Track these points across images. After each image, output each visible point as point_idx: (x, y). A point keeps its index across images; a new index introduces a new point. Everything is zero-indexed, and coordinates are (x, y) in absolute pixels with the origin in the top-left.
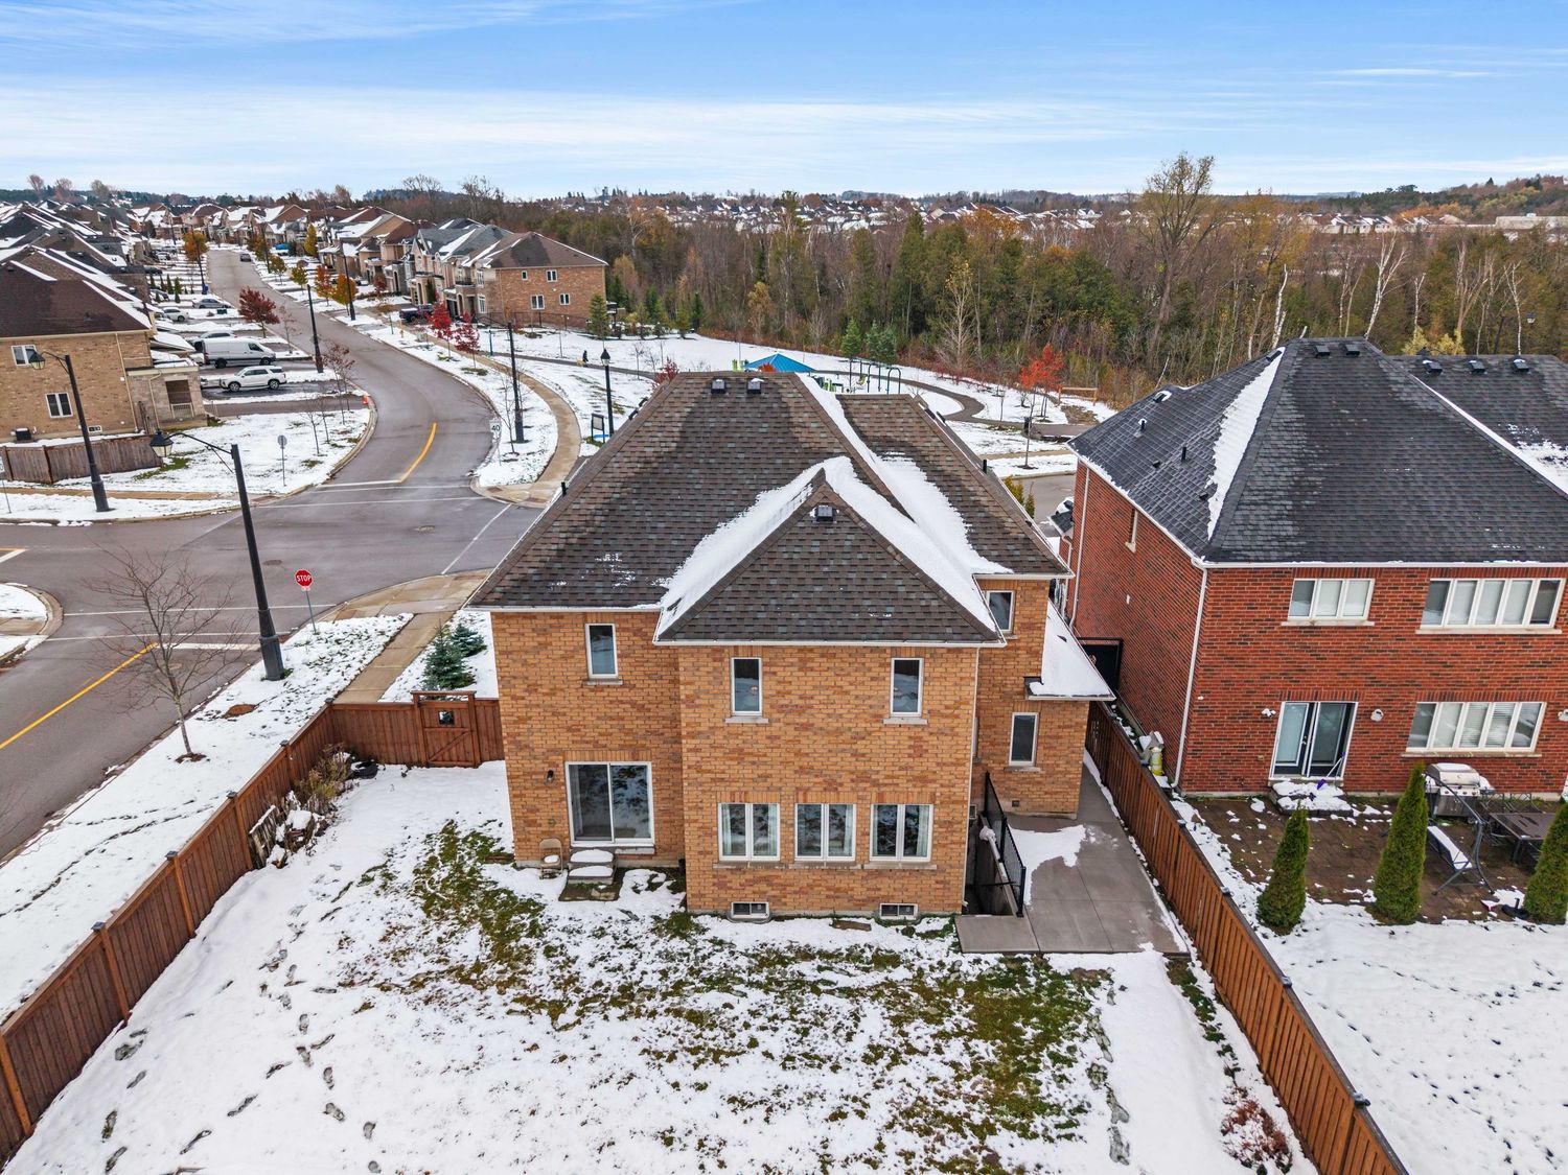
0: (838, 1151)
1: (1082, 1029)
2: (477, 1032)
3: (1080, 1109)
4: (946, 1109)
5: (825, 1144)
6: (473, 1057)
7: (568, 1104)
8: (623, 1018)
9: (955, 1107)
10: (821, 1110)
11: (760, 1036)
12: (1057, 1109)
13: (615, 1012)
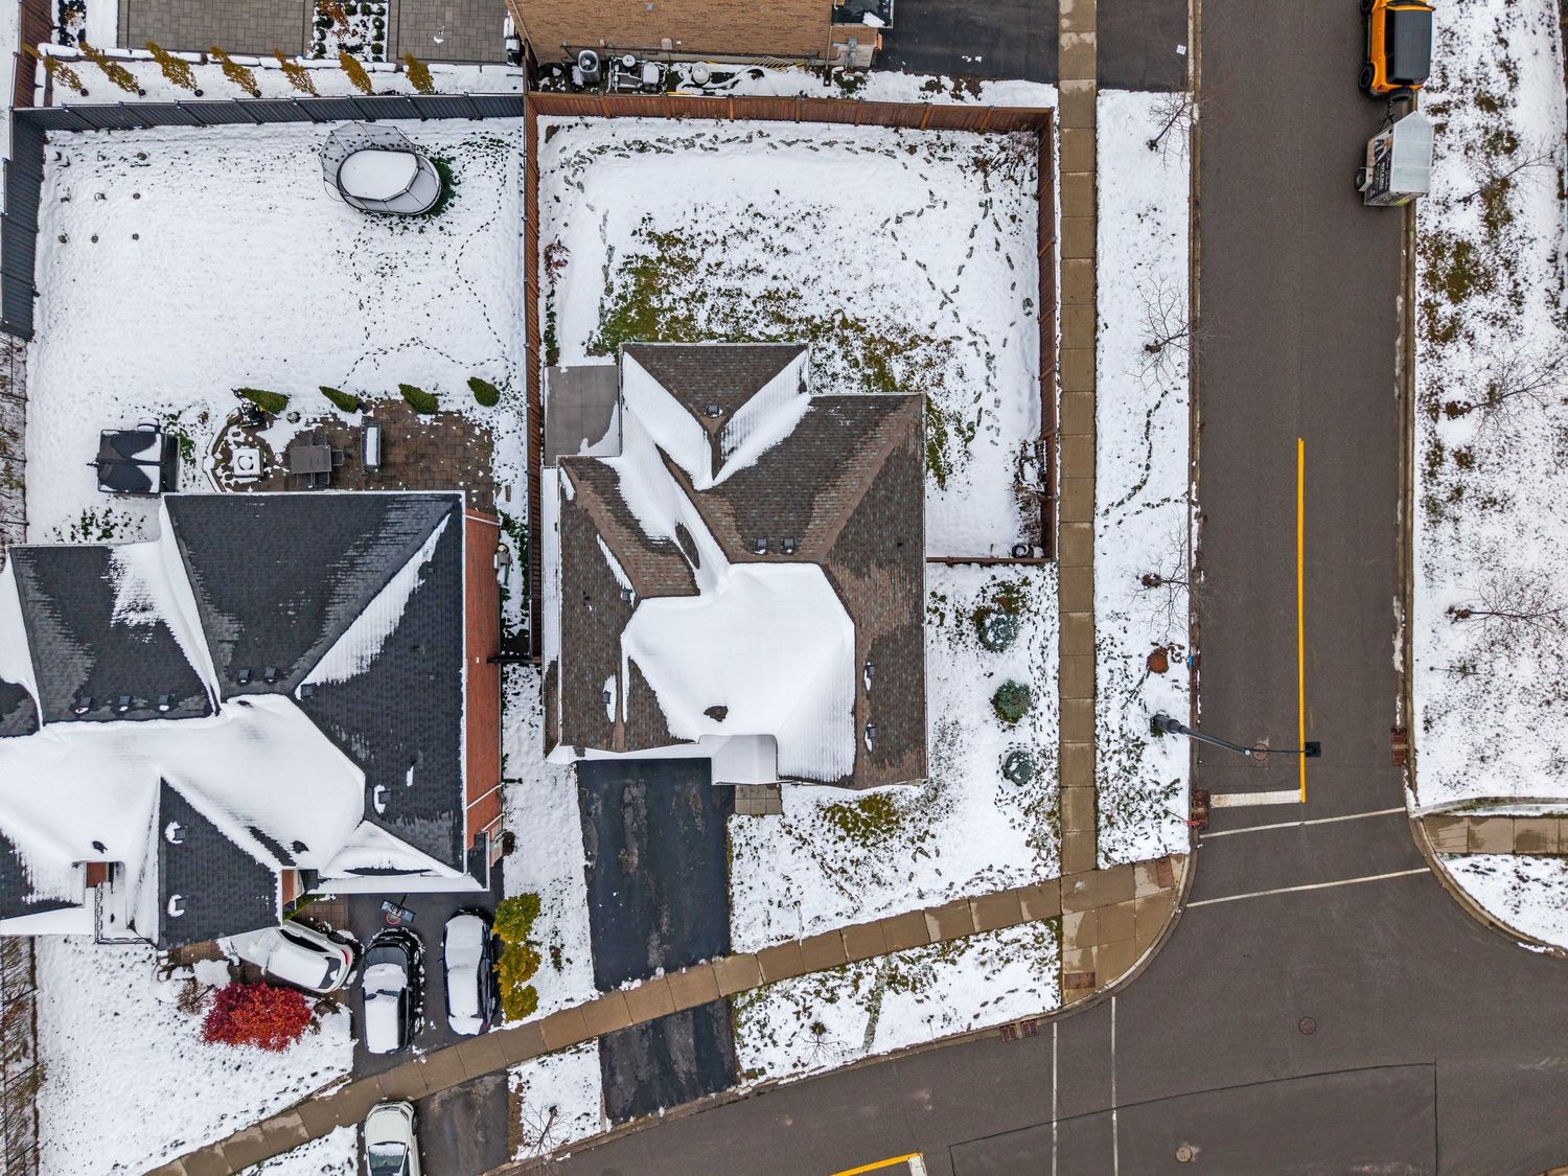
0: (719, 247)
1: (610, 315)
2: (876, 309)
3: (621, 270)
4: (676, 270)
5: (724, 251)
6: (874, 293)
7: (827, 267)
8: (813, 317)
9: (671, 271)
10: (726, 267)
11: (751, 308)
12: (631, 271)
13: (817, 321)
